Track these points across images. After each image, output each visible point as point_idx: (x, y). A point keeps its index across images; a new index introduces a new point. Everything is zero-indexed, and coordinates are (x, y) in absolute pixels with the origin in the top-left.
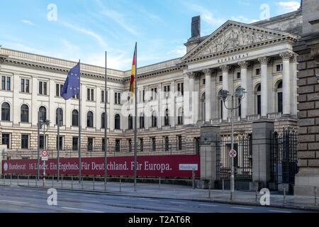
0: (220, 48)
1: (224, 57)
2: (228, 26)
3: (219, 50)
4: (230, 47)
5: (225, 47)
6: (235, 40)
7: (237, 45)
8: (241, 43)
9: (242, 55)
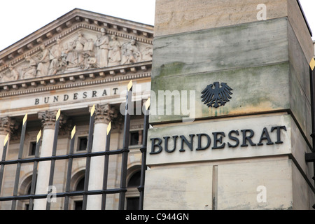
0: (45, 71)
1: (52, 91)
2: (74, 21)
3: (40, 75)
4: (71, 70)
5: (60, 69)
6: (86, 56)
7: (92, 66)
8: (103, 63)
9: (100, 92)
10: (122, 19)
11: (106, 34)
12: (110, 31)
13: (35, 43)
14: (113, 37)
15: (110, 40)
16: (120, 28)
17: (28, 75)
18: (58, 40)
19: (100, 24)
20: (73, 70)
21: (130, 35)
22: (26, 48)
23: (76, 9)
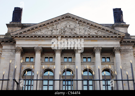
10: (86, 20)
11: (78, 23)
12: (80, 23)
13: (52, 22)
14: (81, 25)
15: (80, 25)
16: (84, 22)
17: (49, 33)
18: (60, 23)
19: (77, 20)
20: (68, 34)
21: (88, 25)
22: (48, 24)
23: (68, 13)
